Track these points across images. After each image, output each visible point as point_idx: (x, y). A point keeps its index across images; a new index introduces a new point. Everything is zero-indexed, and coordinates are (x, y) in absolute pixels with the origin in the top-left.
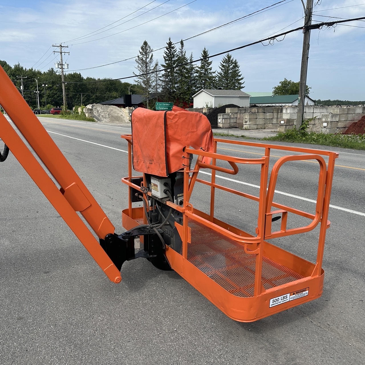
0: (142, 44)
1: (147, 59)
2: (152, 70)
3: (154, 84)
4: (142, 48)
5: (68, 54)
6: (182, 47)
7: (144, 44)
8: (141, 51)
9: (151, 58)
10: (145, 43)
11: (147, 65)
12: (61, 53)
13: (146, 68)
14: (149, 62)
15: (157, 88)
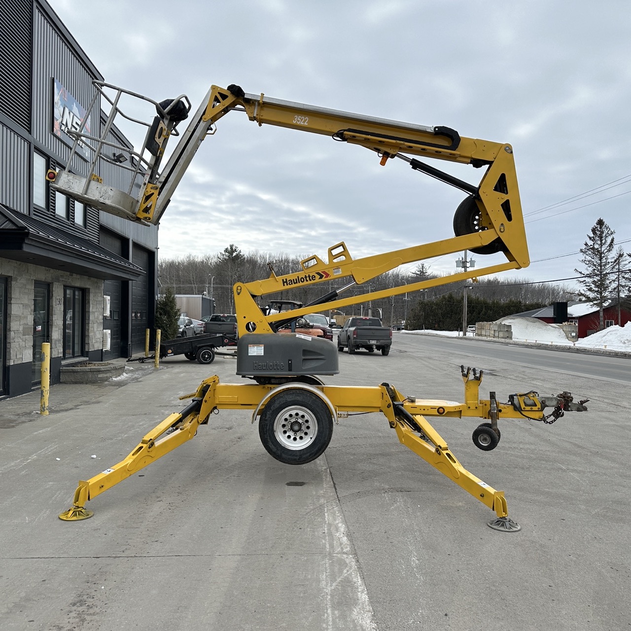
0: (594, 224)
1: (602, 246)
2: (612, 262)
3: (614, 285)
4: (594, 231)
7: (597, 225)
8: (592, 235)
9: (611, 245)
10: (600, 223)
11: (603, 255)
13: (601, 260)
14: (606, 251)
15: (619, 292)
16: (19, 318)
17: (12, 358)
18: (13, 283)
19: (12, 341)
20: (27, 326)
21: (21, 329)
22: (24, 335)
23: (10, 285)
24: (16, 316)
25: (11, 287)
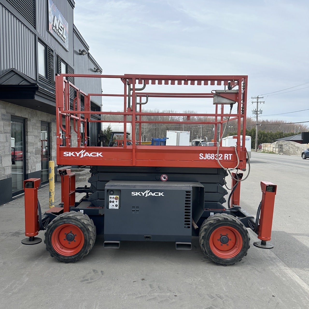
5: (263, 103)
12: (258, 102)
16: (33, 144)
17: (29, 169)
18: (28, 122)
19: (29, 158)
20: (38, 149)
21: (34, 151)
22: (36, 154)
23: (26, 124)
24: (31, 143)
25: (27, 125)
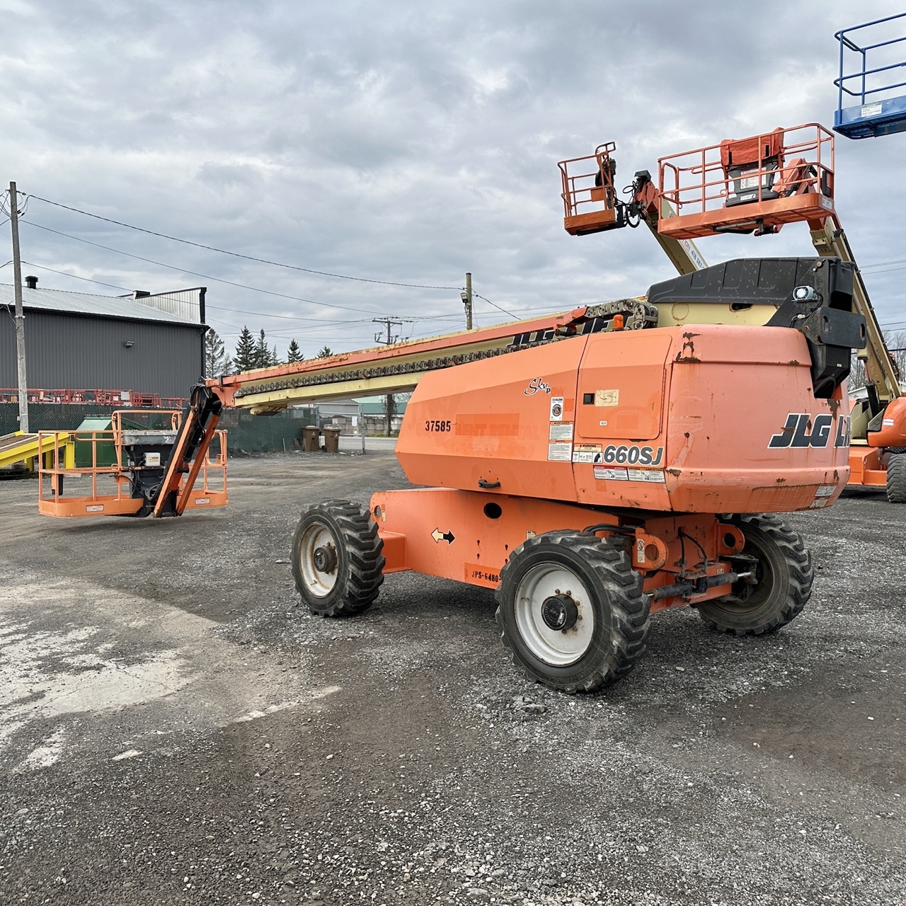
6: (263, 337)
